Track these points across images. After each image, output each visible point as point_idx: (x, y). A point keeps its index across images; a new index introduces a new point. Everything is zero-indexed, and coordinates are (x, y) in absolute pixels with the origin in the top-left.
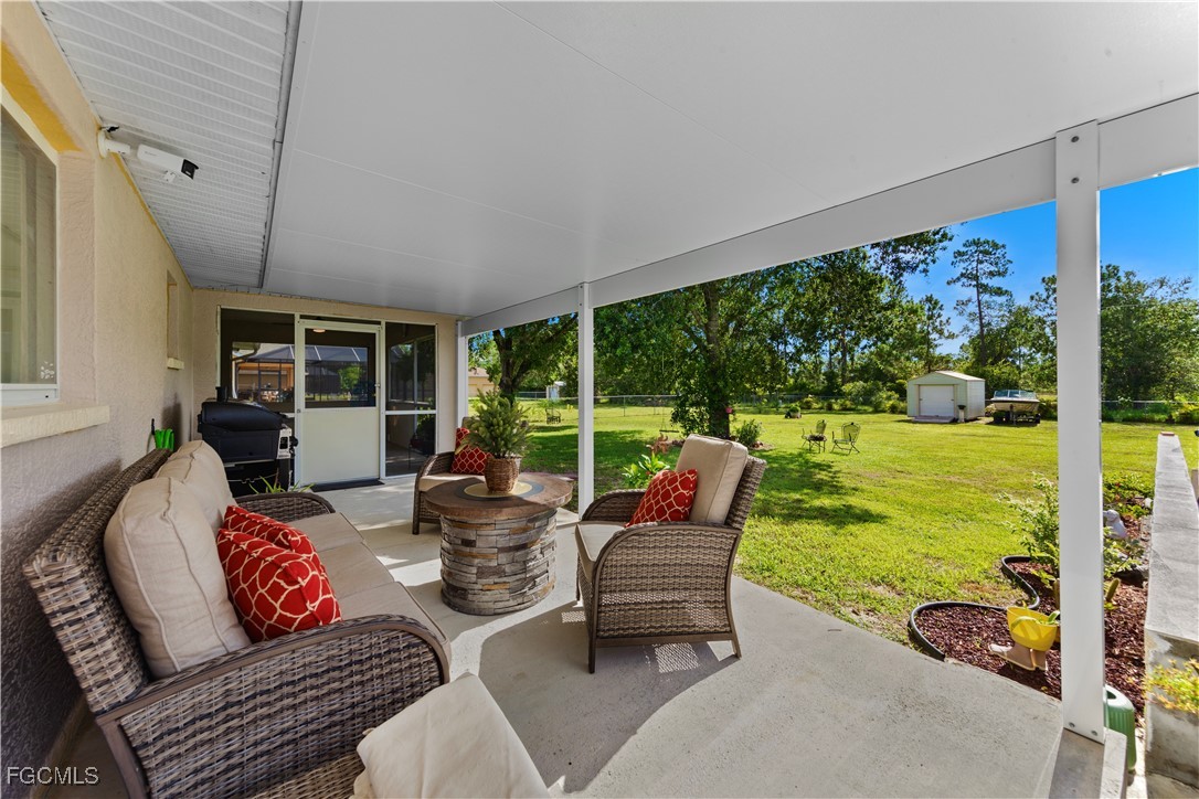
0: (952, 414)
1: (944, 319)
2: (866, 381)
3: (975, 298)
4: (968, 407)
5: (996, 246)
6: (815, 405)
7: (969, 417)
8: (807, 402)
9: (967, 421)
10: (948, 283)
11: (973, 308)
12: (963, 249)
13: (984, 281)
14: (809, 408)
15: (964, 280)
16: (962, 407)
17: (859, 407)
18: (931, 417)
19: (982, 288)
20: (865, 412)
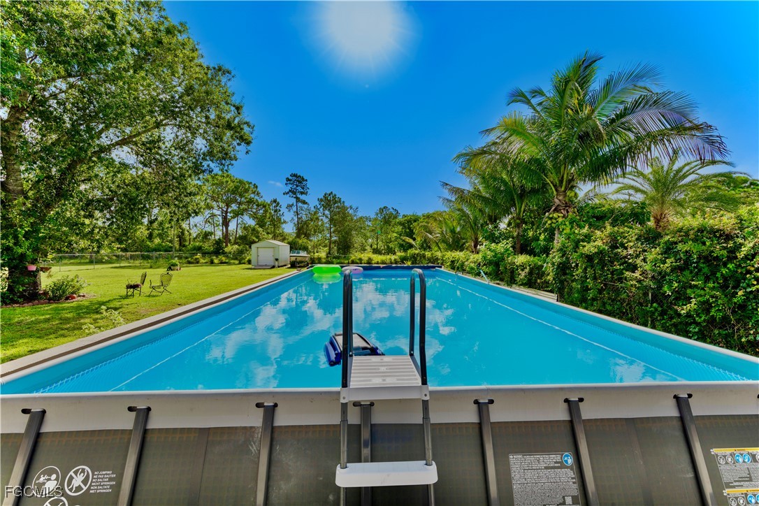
0: (273, 264)
1: (281, 213)
2: (240, 246)
3: (295, 204)
4: (280, 260)
5: (303, 179)
6: (202, 261)
7: (280, 265)
8: (196, 259)
9: (279, 267)
10: (284, 194)
11: (294, 209)
12: (290, 178)
13: (299, 196)
14: (198, 263)
15: (290, 194)
16: (277, 260)
17: (232, 261)
18: (263, 266)
19: (298, 200)
20: (234, 264)
